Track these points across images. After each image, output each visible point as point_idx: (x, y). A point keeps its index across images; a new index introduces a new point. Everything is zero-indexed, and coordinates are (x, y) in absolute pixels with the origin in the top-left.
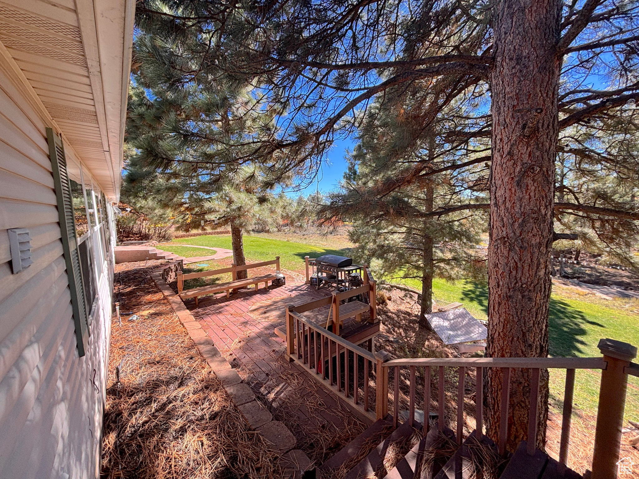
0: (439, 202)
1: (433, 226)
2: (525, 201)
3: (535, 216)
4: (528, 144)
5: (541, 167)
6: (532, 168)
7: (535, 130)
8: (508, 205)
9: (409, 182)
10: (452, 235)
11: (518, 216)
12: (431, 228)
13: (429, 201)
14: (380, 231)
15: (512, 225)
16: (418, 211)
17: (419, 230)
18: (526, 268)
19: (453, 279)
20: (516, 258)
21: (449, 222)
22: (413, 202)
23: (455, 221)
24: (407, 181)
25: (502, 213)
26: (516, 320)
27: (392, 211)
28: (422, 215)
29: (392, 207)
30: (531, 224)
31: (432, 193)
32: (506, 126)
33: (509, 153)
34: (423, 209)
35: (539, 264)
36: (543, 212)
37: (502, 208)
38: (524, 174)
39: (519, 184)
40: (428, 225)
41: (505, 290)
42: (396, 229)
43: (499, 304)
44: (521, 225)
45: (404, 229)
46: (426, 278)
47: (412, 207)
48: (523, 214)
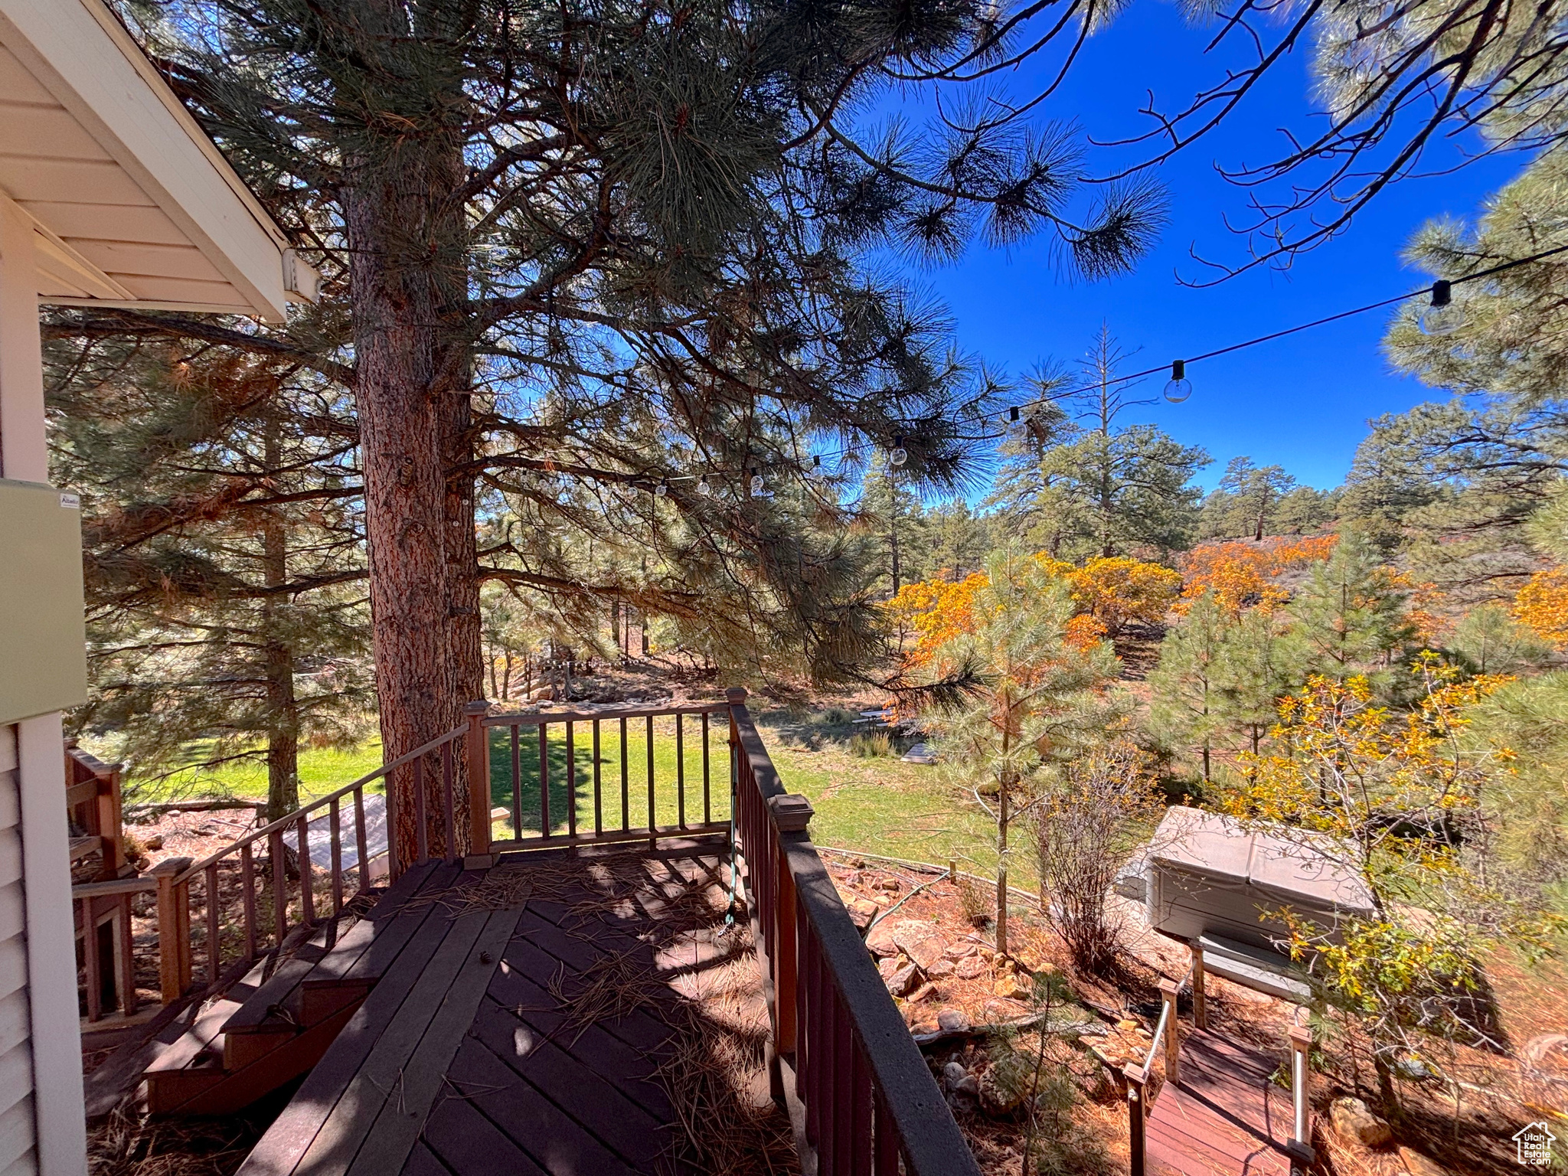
0: (301, 564)
1: (288, 620)
2: (411, 567)
3: (424, 586)
4: (407, 497)
5: (425, 526)
6: (414, 525)
7: (413, 480)
8: (391, 572)
9: (211, 516)
10: (340, 637)
11: (404, 586)
12: (283, 622)
13: (275, 559)
14: (108, 646)
15: (399, 599)
16: (242, 584)
17: (249, 633)
18: (422, 655)
19: (352, 741)
20: (408, 643)
21: (329, 609)
22: (227, 563)
23: (346, 606)
24: (205, 513)
25: (385, 584)
26: (416, 730)
27: (167, 583)
28: (255, 592)
29: (167, 574)
30: (421, 598)
31: (283, 541)
32: (378, 466)
33: (385, 503)
34: (259, 579)
35: (436, 649)
36: (434, 581)
37: (384, 576)
38: (406, 533)
39: (401, 544)
40: (274, 618)
41: (399, 691)
42: (169, 635)
43: (393, 713)
44: (410, 600)
45: (200, 635)
46: (277, 751)
47: (224, 574)
48: (410, 584)
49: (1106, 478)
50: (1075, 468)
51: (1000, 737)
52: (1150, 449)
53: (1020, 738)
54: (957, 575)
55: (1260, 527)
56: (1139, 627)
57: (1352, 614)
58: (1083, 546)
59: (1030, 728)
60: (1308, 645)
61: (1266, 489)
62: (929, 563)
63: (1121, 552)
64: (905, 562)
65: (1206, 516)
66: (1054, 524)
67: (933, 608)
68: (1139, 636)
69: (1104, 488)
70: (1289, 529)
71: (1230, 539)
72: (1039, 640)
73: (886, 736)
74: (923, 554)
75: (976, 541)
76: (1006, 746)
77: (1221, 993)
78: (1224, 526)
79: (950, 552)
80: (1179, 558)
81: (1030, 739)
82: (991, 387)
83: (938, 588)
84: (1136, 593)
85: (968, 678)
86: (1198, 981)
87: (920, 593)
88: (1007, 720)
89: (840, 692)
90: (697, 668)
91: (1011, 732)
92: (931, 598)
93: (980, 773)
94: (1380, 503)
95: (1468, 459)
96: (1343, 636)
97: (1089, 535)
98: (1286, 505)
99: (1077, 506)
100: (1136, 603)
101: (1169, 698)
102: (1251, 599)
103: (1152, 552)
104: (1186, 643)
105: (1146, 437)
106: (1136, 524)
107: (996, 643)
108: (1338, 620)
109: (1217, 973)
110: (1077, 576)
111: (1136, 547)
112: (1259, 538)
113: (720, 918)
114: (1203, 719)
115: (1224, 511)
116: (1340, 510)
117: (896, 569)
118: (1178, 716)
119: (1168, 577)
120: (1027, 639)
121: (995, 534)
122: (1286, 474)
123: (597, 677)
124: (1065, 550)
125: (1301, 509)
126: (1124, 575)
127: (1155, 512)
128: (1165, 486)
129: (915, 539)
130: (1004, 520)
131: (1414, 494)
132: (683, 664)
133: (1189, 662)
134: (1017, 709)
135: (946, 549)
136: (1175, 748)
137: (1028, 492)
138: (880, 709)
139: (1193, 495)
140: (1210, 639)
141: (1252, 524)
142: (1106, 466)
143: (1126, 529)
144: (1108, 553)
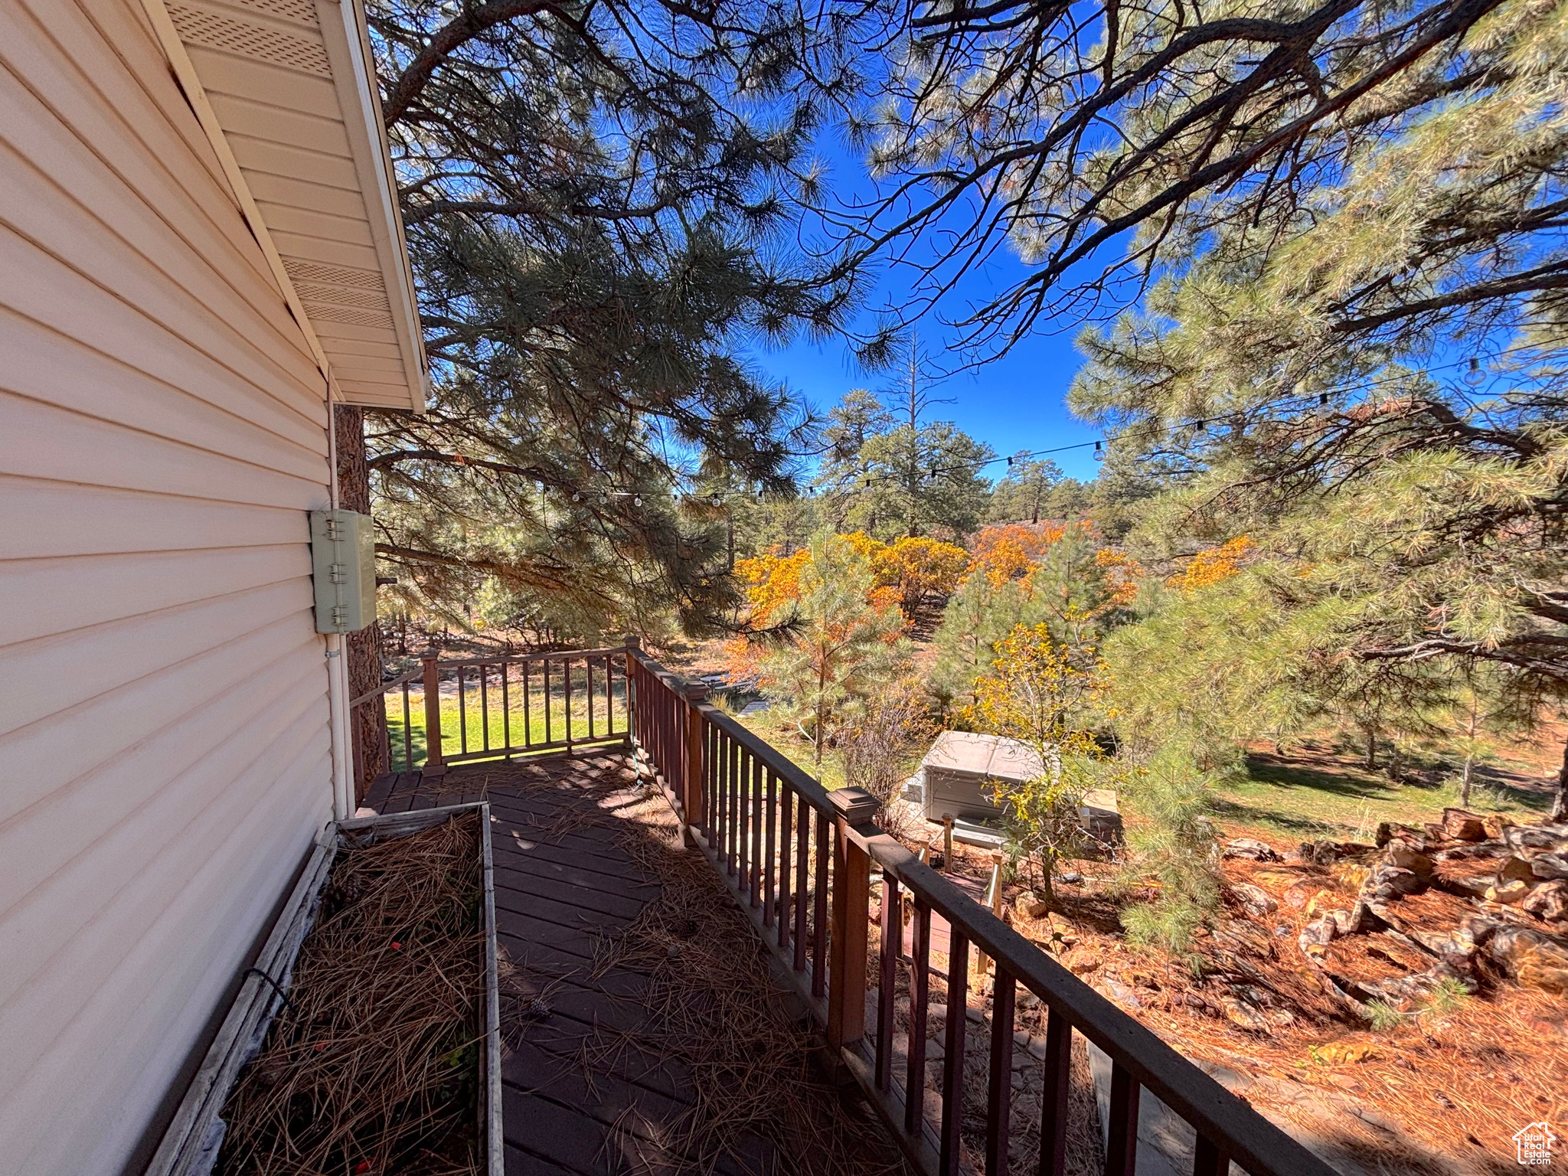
49: (913, 467)
50: (887, 457)
51: (818, 681)
52: (949, 443)
53: (833, 679)
54: (787, 551)
55: (1036, 511)
56: (935, 597)
57: (1072, 584)
58: (894, 526)
59: (840, 672)
60: (1045, 608)
61: (1042, 480)
62: (761, 539)
63: (924, 532)
64: (739, 538)
65: (995, 502)
66: (870, 506)
67: (765, 581)
68: (936, 605)
69: (910, 475)
70: (1058, 514)
71: (1014, 522)
72: (846, 604)
73: (724, 696)
74: (756, 530)
75: (804, 519)
76: (821, 685)
77: (965, 853)
78: (1009, 510)
79: (781, 529)
80: (970, 539)
81: (840, 680)
82: (811, 419)
83: (770, 563)
84: (933, 569)
85: (794, 622)
86: (948, 846)
87: (755, 567)
88: (823, 666)
89: (679, 662)
90: (529, 644)
91: (825, 675)
92: (763, 572)
93: (803, 710)
94: (1121, 495)
95: (1163, 467)
96: (1067, 601)
97: (899, 517)
98: (1056, 494)
99: (889, 491)
100: (933, 577)
101: (950, 653)
102: (1020, 573)
103: (949, 533)
104: (963, 608)
105: (946, 432)
106: (935, 508)
107: (816, 607)
108: (1065, 589)
109: (963, 841)
110: (887, 553)
111: (935, 529)
112: (1035, 522)
113: (633, 783)
114: (974, 668)
115: (1010, 498)
116: (1093, 500)
117: (731, 545)
118: (956, 666)
119: (959, 553)
120: (838, 602)
121: (821, 514)
122: (1057, 468)
123: (412, 656)
124: (878, 530)
125: (1067, 497)
126: (925, 552)
127: (951, 498)
128: (959, 474)
129: (748, 517)
130: (828, 501)
131: (1143, 489)
132: (513, 640)
133: (965, 623)
134: (830, 657)
135: (777, 526)
136: (954, 692)
137: (849, 475)
138: (719, 674)
139: (981, 485)
140: (980, 605)
141: (1031, 509)
142: (913, 456)
143: (928, 513)
144: (913, 533)
